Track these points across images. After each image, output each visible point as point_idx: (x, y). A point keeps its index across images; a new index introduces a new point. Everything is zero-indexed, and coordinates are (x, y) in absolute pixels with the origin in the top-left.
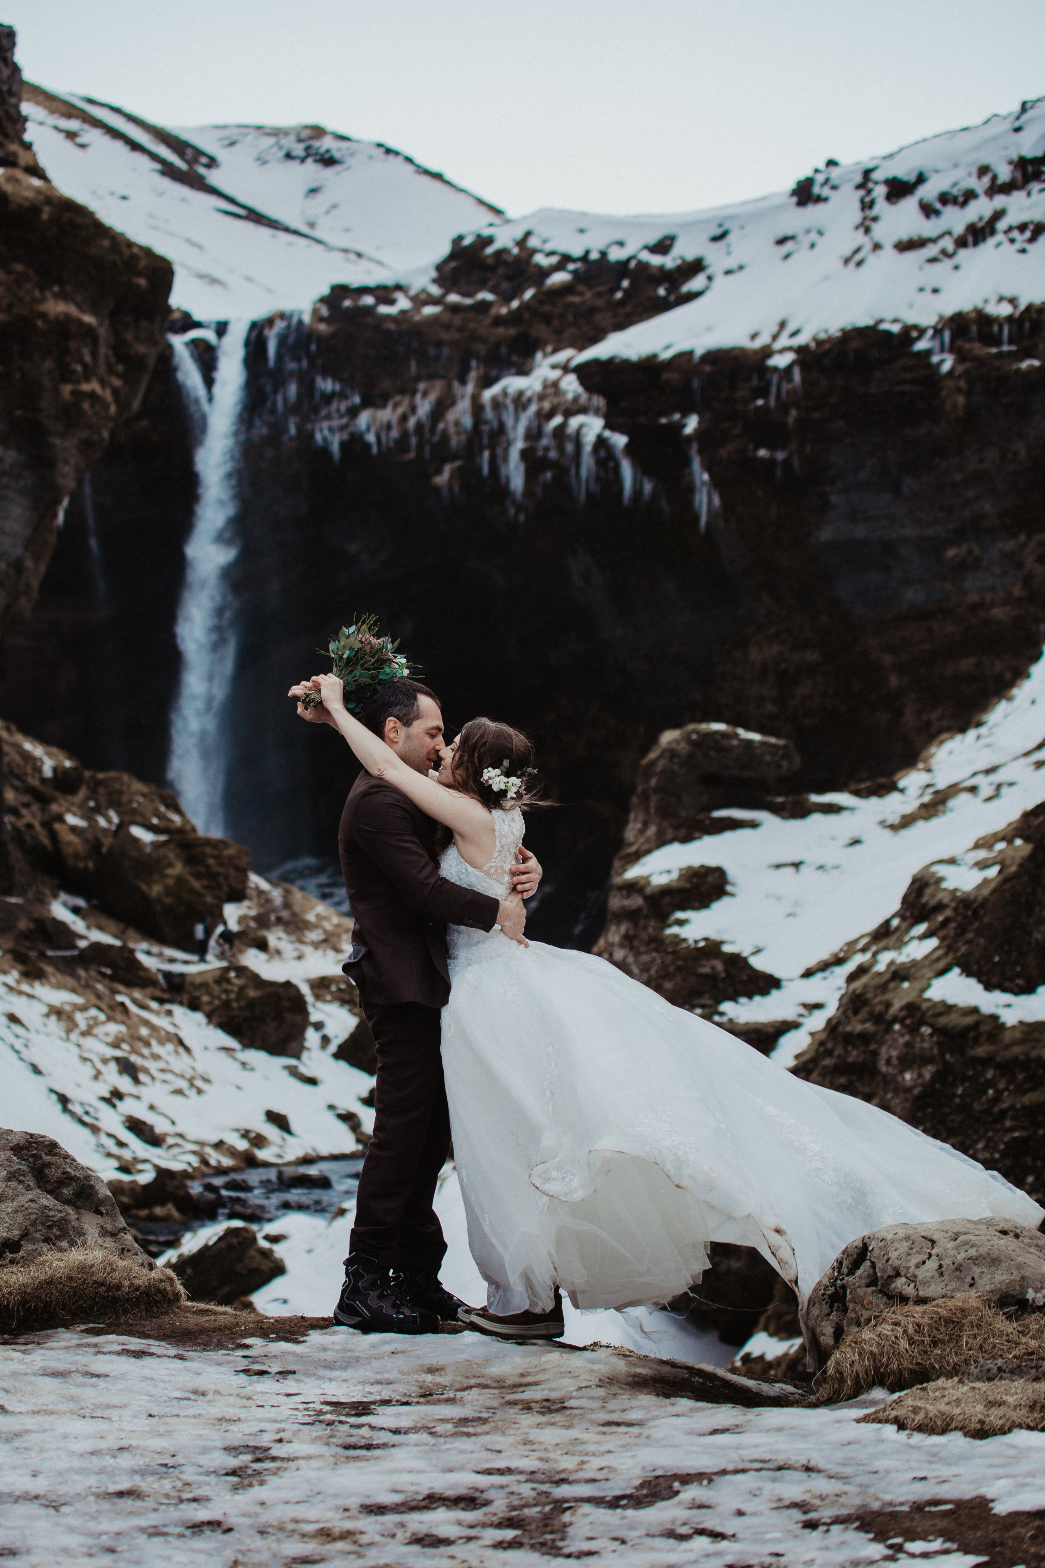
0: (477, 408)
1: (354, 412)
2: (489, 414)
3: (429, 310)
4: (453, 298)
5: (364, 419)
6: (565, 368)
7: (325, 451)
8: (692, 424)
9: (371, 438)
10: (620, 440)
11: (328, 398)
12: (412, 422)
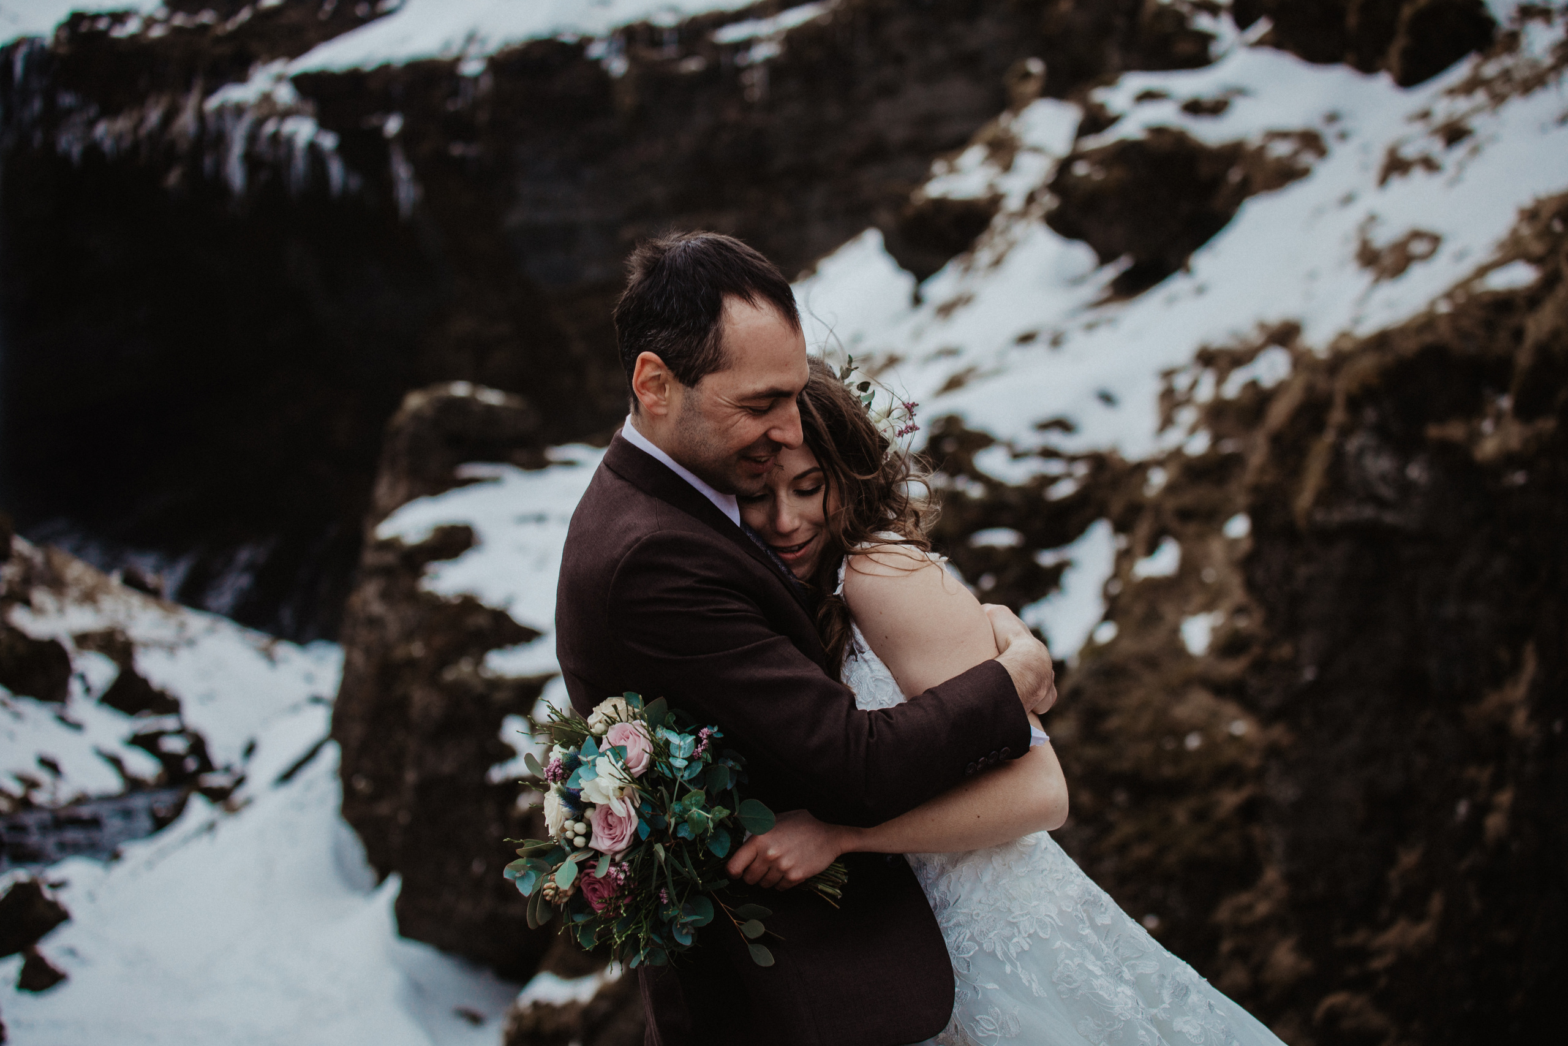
0: (201, 116)
1: (91, 124)
2: (211, 123)
3: (157, 32)
4: (179, 20)
5: (101, 129)
6: (280, 79)
7: (66, 158)
8: (393, 125)
9: (108, 144)
10: (328, 141)
11: (69, 112)
12: (143, 131)
